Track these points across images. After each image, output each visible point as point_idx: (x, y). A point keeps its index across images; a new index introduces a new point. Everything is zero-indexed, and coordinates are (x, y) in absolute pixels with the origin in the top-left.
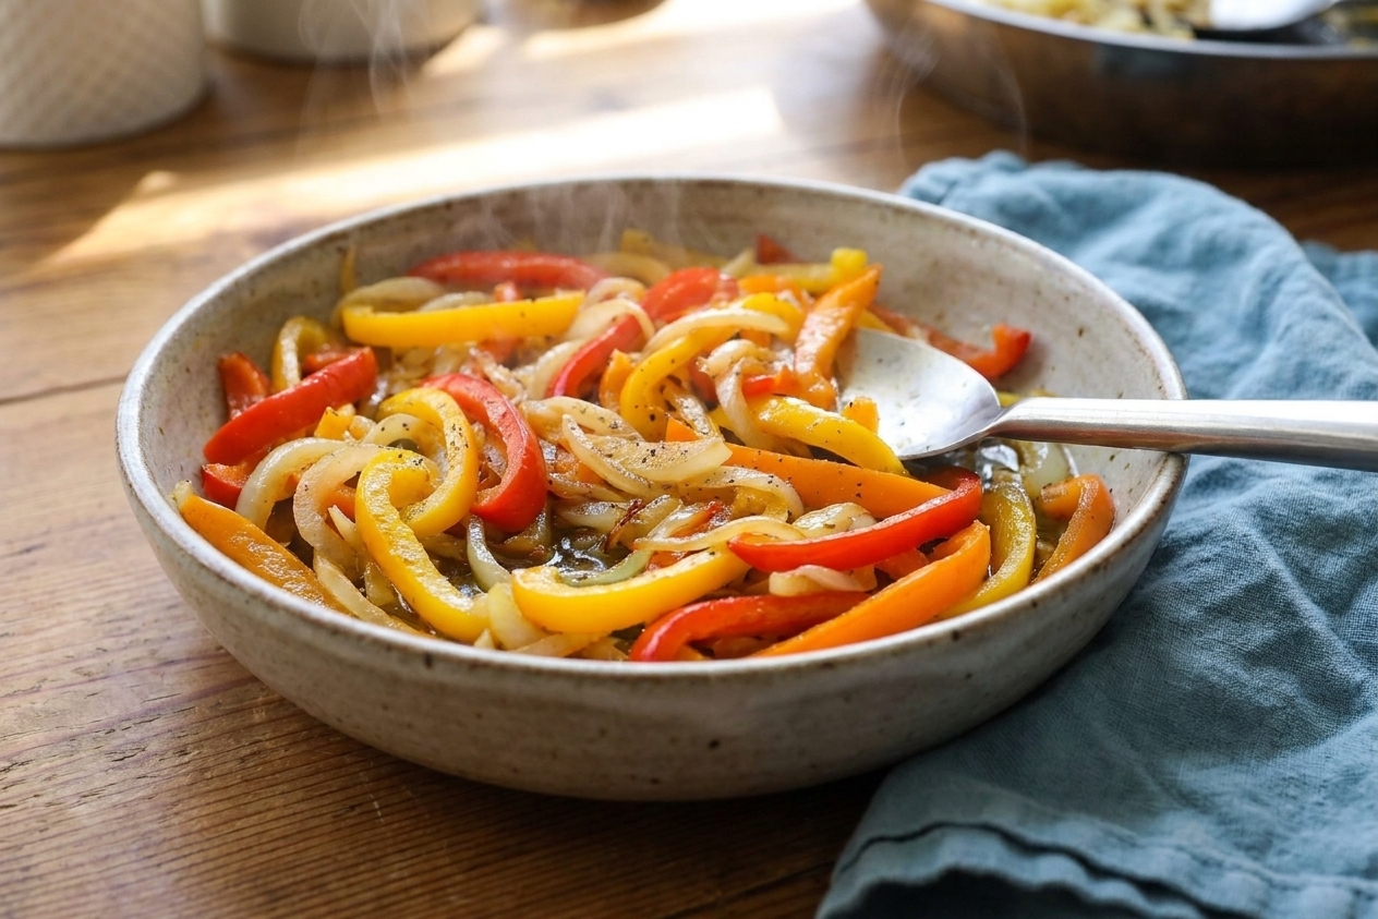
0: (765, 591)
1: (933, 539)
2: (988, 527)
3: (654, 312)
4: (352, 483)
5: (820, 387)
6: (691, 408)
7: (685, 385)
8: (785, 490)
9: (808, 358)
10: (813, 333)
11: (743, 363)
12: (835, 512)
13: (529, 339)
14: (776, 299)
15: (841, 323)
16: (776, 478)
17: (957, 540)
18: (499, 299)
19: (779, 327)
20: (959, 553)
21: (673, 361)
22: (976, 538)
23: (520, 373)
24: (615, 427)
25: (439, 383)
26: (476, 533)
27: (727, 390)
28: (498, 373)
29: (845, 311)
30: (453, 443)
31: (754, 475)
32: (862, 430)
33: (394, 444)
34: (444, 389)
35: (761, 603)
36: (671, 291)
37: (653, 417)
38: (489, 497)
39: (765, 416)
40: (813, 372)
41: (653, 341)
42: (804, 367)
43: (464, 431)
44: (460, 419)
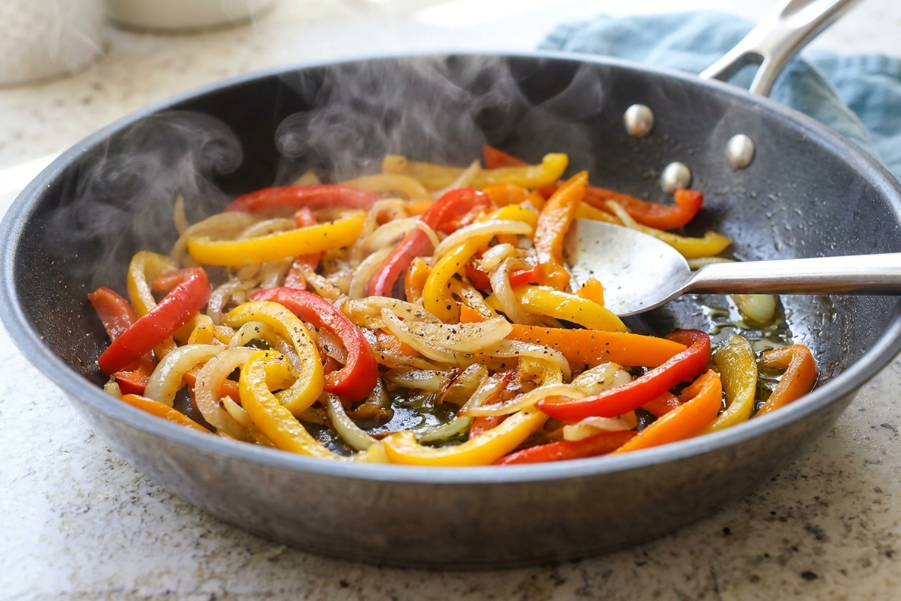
0: (560, 437)
1: (681, 383)
2: (719, 374)
3: (435, 225)
4: (235, 375)
5: (557, 274)
6: (473, 298)
7: (464, 279)
8: (558, 358)
9: (546, 250)
10: (545, 230)
11: (509, 262)
12: (601, 372)
13: (329, 252)
14: (521, 208)
15: (565, 220)
16: (549, 348)
17: (697, 385)
18: (300, 225)
19: (525, 229)
20: (699, 396)
21: (458, 264)
22: (710, 384)
23: (334, 279)
24: (419, 316)
25: (268, 295)
26: (336, 406)
27: (499, 282)
28: (318, 281)
29: (566, 210)
30: (299, 341)
31: (532, 348)
32: (597, 305)
33: (248, 345)
34: (274, 299)
35: (560, 448)
36: (444, 208)
37: (449, 307)
38: (338, 378)
39: (525, 301)
40: (550, 260)
41: (439, 248)
42: (545, 258)
43: (305, 331)
44: (298, 323)
